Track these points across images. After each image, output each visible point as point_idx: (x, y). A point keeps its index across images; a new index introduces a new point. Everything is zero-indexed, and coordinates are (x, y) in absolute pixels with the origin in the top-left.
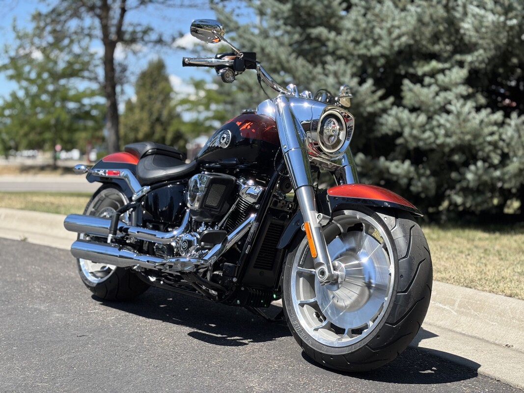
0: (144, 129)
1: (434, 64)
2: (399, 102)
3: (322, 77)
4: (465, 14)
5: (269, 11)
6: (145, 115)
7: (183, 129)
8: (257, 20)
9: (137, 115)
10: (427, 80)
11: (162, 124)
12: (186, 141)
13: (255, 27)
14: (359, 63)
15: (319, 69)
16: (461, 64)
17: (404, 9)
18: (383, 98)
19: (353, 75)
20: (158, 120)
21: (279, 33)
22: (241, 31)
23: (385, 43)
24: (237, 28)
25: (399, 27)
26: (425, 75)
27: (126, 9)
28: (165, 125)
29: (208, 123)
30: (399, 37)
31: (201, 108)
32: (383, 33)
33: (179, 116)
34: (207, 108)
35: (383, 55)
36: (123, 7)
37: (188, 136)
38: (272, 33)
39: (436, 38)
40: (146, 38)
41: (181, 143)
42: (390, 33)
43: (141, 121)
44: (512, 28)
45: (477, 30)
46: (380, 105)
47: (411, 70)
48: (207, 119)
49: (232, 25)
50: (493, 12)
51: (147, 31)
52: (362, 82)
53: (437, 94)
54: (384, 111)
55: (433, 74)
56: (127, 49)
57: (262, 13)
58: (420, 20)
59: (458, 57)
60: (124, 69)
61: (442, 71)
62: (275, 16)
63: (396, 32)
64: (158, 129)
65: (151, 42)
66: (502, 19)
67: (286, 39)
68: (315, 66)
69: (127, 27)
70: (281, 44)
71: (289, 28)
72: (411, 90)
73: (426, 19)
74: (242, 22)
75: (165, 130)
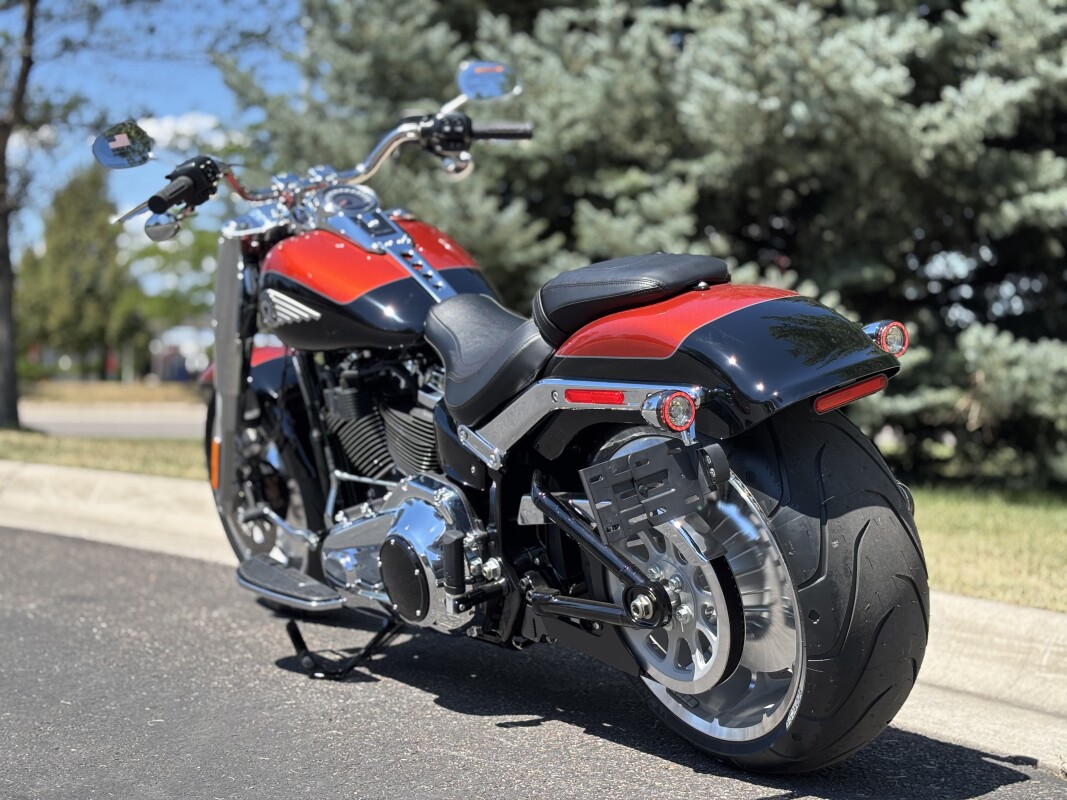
0: (61, 310)
1: (635, 177)
2: (571, 244)
3: (428, 195)
4: (688, 87)
5: (326, 68)
6: (63, 281)
7: (145, 310)
8: (303, 85)
9: (46, 281)
10: (624, 204)
11: (98, 299)
12: (151, 337)
13: (299, 97)
14: (499, 170)
15: (422, 180)
16: (683, 178)
17: (580, 75)
18: (543, 237)
19: (489, 193)
20: (91, 291)
21: (345, 112)
22: (271, 106)
23: (545, 135)
24: (262, 102)
25: (570, 105)
26: (619, 195)
27: (34, 59)
28: (106, 304)
29: (197, 298)
30: (572, 124)
31: (184, 265)
32: (543, 116)
33: (135, 285)
34: (197, 266)
35: (542, 158)
36: (26, 55)
37: (155, 324)
38: (333, 112)
39: (639, 130)
40: (73, 118)
41: (140, 339)
42: (554, 114)
43: (55, 293)
44: (771, 115)
45: (709, 116)
46: (537, 251)
47: (594, 188)
48: (196, 289)
49: (253, 95)
50: (738, 84)
51: (75, 103)
52: (503, 206)
53: (639, 231)
54: (545, 260)
55: (634, 194)
56: (31, 139)
57: (312, 74)
58: (609, 96)
59: (677, 166)
60: (26, 180)
61: (650, 190)
62: (340, 78)
63: (566, 116)
64: (91, 311)
65: (83, 125)
66: (752, 97)
67: (360, 122)
68: (416, 172)
69: (35, 95)
70: (350, 131)
71: (366, 100)
72: (592, 223)
73: (621, 94)
74: (273, 89)
75: (106, 312)
